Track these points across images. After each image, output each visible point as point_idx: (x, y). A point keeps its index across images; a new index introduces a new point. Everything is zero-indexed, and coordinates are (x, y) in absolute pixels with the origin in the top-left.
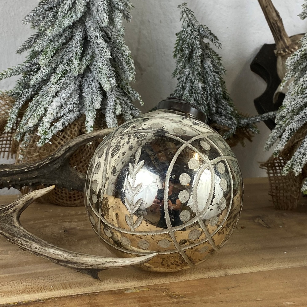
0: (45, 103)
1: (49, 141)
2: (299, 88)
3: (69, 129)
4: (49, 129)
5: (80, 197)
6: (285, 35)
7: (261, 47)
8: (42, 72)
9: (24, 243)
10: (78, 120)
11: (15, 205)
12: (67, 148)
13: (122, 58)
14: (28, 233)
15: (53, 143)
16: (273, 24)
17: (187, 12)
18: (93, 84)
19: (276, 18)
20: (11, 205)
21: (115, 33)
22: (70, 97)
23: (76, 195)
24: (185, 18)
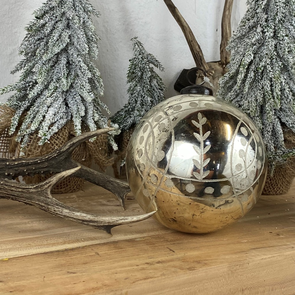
0: (42, 112)
1: (48, 141)
2: (228, 100)
3: (61, 132)
4: (47, 132)
5: (65, 186)
6: (205, 62)
7: (181, 72)
8: (38, 88)
9: (57, 210)
10: (66, 125)
11: (50, 182)
12: (71, 144)
13: (94, 78)
14: (59, 202)
15: (51, 143)
16: (196, 54)
17: (138, 44)
18: (77, 97)
19: (198, 50)
20: (46, 182)
21: (88, 59)
22: (60, 108)
23: (62, 184)
24: (137, 48)
